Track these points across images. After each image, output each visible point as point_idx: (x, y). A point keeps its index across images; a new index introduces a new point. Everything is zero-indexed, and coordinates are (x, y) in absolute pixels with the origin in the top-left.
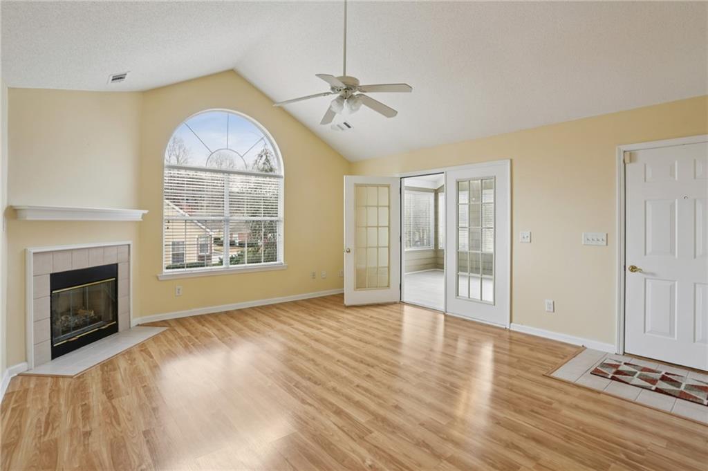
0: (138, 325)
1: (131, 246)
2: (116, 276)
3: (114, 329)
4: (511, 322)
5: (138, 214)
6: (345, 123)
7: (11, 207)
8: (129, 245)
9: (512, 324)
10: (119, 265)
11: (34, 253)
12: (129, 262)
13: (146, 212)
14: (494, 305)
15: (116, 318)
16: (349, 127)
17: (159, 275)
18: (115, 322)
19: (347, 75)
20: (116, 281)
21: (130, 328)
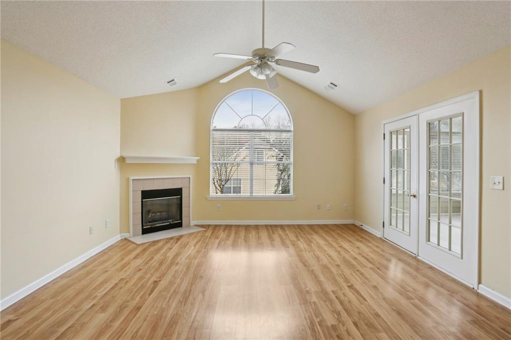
0: (195, 225)
1: (191, 178)
2: (181, 194)
3: (180, 225)
4: (480, 282)
5: (194, 160)
6: (331, 83)
7: (122, 156)
8: (189, 178)
9: (480, 285)
10: (183, 189)
11: (133, 180)
12: (189, 187)
13: (198, 158)
14: (462, 258)
15: (181, 219)
16: (336, 86)
17: (207, 197)
18: (180, 221)
19: (265, 47)
20: (181, 198)
21: (190, 226)
